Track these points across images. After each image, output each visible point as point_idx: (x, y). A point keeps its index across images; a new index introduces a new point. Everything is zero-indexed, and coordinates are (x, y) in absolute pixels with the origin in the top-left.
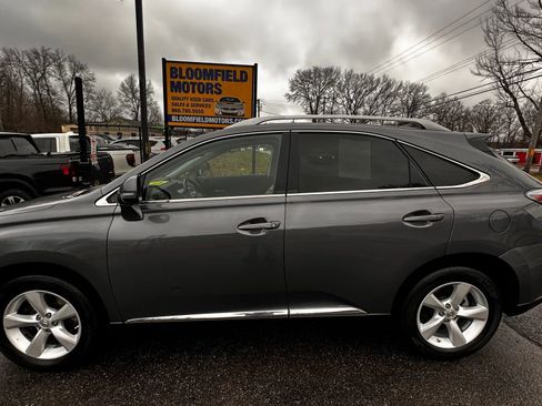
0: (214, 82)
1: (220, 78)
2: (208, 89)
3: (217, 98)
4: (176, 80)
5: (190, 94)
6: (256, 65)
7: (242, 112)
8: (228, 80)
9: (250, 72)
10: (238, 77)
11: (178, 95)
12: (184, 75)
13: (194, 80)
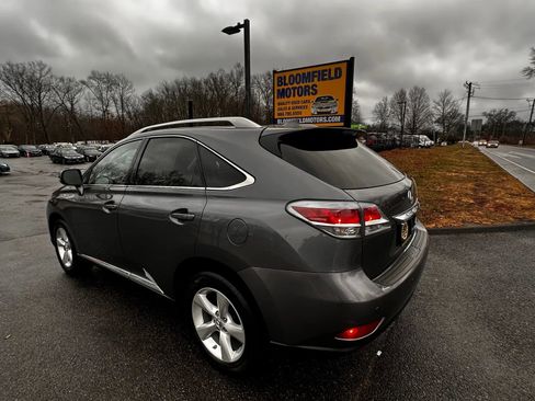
0: (310, 84)
1: (316, 79)
2: (306, 91)
3: (313, 98)
4: (281, 88)
5: (292, 99)
6: (352, 59)
7: (336, 109)
8: (323, 79)
9: (344, 68)
10: (333, 75)
11: (282, 100)
12: (287, 81)
13: (295, 85)
